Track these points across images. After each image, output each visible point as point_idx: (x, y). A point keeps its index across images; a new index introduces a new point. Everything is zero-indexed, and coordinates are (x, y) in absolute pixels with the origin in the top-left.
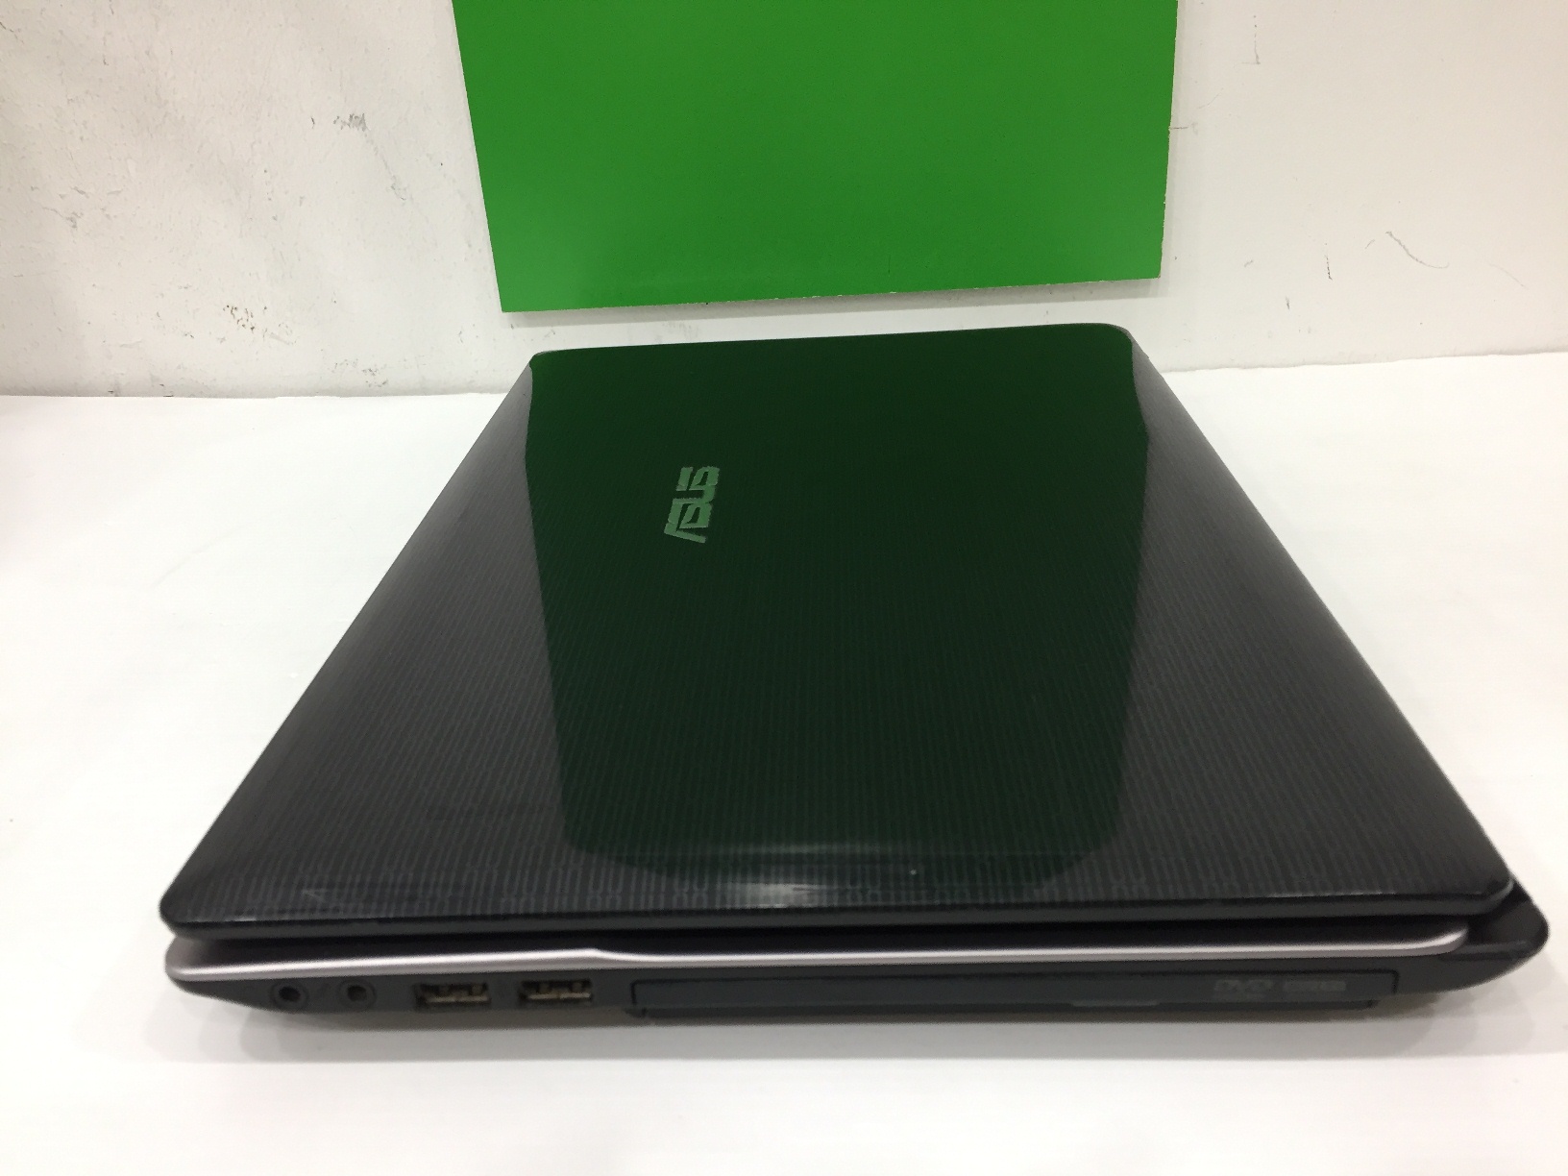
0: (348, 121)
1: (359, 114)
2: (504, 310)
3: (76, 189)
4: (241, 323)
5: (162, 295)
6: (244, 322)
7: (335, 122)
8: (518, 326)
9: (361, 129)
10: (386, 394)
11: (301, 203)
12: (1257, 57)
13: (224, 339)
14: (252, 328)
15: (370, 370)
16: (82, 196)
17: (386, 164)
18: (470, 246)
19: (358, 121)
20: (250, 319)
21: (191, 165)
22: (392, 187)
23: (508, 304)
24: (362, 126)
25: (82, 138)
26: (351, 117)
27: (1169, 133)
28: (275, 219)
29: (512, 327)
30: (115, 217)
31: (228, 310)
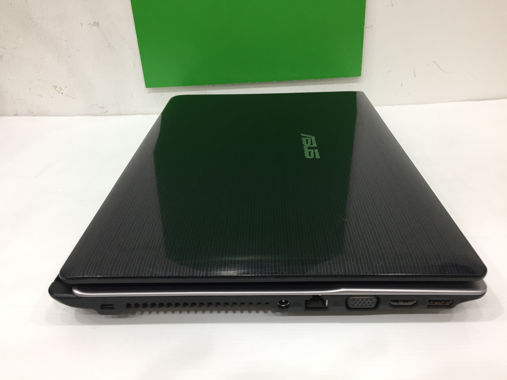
0: (93, 24)
1: (97, 22)
2: (147, 87)
3: (2, 47)
4: (58, 92)
5: (32, 83)
6: (59, 91)
7: (89, 24)
8: (151, 92)
9: (97, 27)
10: (107, 115)
11: (78, 52)
12: (392, 4)
13: (52, 97)
14: (62, 93)
15: (102, 107)
16: (4, 49)
17: (106, 38)
18: (134, 66)
19: (96, 24)
20: (61, 90)
21: (41, 39)
22: (108, 46)
23: (148, 85)
24: (98, 26)
25: (4, 30)
26: (94, 23)
27: (364, 29)
28: (69, 57)
29: (149, 93)
30: (15, 56)
31: (54, 87)
